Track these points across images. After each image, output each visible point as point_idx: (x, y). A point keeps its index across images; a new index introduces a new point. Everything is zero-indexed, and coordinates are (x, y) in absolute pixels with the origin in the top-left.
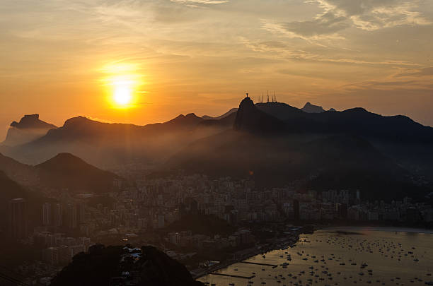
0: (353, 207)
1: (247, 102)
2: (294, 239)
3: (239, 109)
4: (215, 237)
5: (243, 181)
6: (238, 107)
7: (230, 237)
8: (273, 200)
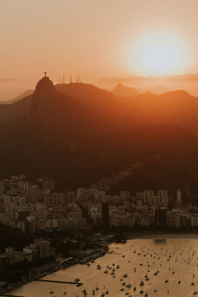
0: (173, 210)
1: (45, 83)
2: (102, 250)
3: (35, 91)
4: (7, 250)
5: (40, 180)
6: (35, 89)
7: (25, 250)
8: (78, 203)
